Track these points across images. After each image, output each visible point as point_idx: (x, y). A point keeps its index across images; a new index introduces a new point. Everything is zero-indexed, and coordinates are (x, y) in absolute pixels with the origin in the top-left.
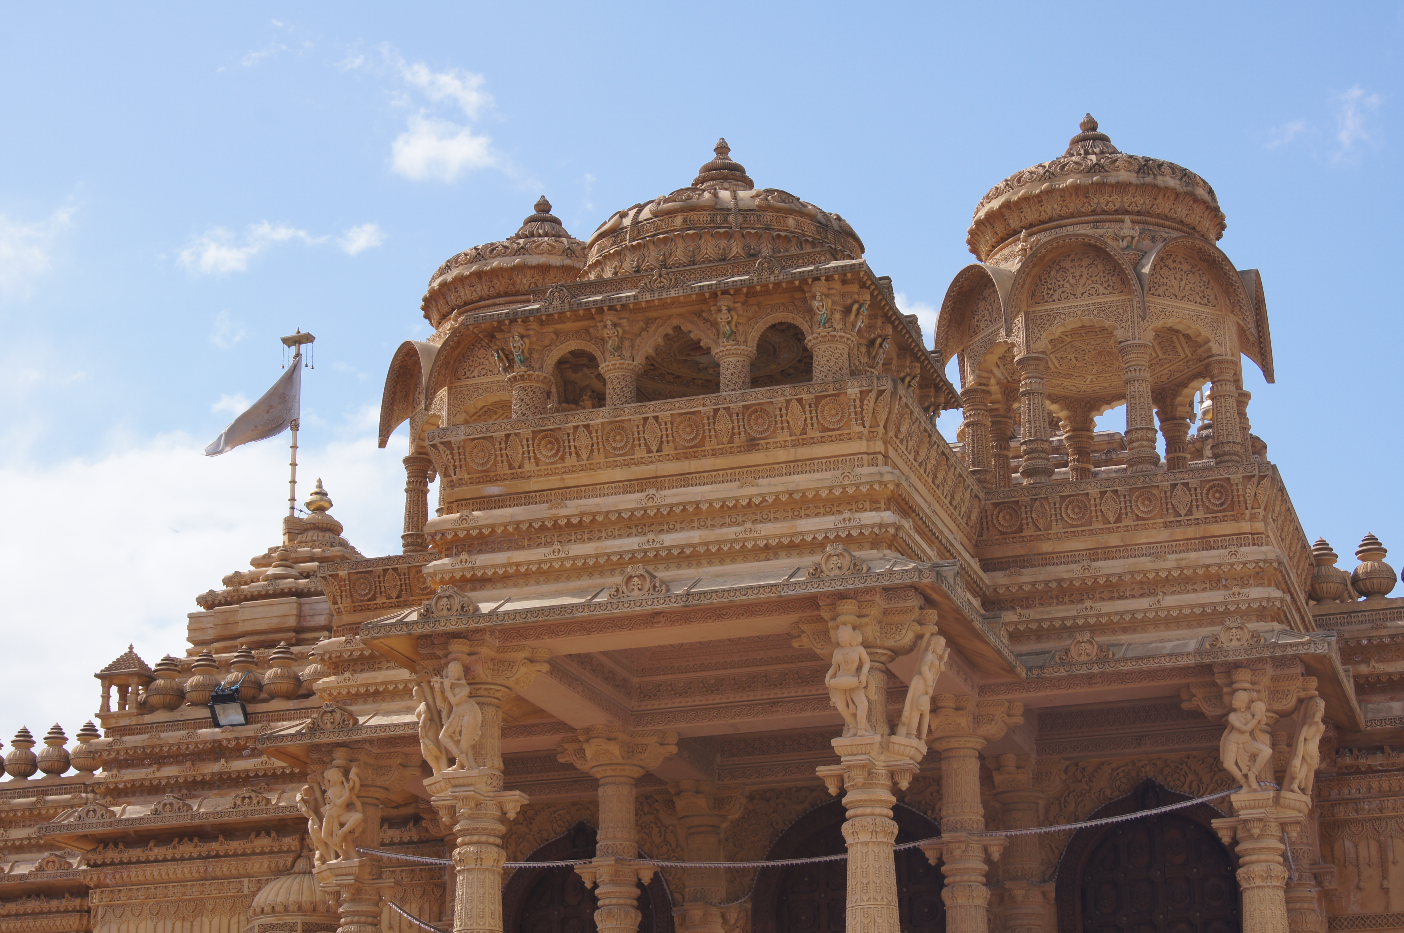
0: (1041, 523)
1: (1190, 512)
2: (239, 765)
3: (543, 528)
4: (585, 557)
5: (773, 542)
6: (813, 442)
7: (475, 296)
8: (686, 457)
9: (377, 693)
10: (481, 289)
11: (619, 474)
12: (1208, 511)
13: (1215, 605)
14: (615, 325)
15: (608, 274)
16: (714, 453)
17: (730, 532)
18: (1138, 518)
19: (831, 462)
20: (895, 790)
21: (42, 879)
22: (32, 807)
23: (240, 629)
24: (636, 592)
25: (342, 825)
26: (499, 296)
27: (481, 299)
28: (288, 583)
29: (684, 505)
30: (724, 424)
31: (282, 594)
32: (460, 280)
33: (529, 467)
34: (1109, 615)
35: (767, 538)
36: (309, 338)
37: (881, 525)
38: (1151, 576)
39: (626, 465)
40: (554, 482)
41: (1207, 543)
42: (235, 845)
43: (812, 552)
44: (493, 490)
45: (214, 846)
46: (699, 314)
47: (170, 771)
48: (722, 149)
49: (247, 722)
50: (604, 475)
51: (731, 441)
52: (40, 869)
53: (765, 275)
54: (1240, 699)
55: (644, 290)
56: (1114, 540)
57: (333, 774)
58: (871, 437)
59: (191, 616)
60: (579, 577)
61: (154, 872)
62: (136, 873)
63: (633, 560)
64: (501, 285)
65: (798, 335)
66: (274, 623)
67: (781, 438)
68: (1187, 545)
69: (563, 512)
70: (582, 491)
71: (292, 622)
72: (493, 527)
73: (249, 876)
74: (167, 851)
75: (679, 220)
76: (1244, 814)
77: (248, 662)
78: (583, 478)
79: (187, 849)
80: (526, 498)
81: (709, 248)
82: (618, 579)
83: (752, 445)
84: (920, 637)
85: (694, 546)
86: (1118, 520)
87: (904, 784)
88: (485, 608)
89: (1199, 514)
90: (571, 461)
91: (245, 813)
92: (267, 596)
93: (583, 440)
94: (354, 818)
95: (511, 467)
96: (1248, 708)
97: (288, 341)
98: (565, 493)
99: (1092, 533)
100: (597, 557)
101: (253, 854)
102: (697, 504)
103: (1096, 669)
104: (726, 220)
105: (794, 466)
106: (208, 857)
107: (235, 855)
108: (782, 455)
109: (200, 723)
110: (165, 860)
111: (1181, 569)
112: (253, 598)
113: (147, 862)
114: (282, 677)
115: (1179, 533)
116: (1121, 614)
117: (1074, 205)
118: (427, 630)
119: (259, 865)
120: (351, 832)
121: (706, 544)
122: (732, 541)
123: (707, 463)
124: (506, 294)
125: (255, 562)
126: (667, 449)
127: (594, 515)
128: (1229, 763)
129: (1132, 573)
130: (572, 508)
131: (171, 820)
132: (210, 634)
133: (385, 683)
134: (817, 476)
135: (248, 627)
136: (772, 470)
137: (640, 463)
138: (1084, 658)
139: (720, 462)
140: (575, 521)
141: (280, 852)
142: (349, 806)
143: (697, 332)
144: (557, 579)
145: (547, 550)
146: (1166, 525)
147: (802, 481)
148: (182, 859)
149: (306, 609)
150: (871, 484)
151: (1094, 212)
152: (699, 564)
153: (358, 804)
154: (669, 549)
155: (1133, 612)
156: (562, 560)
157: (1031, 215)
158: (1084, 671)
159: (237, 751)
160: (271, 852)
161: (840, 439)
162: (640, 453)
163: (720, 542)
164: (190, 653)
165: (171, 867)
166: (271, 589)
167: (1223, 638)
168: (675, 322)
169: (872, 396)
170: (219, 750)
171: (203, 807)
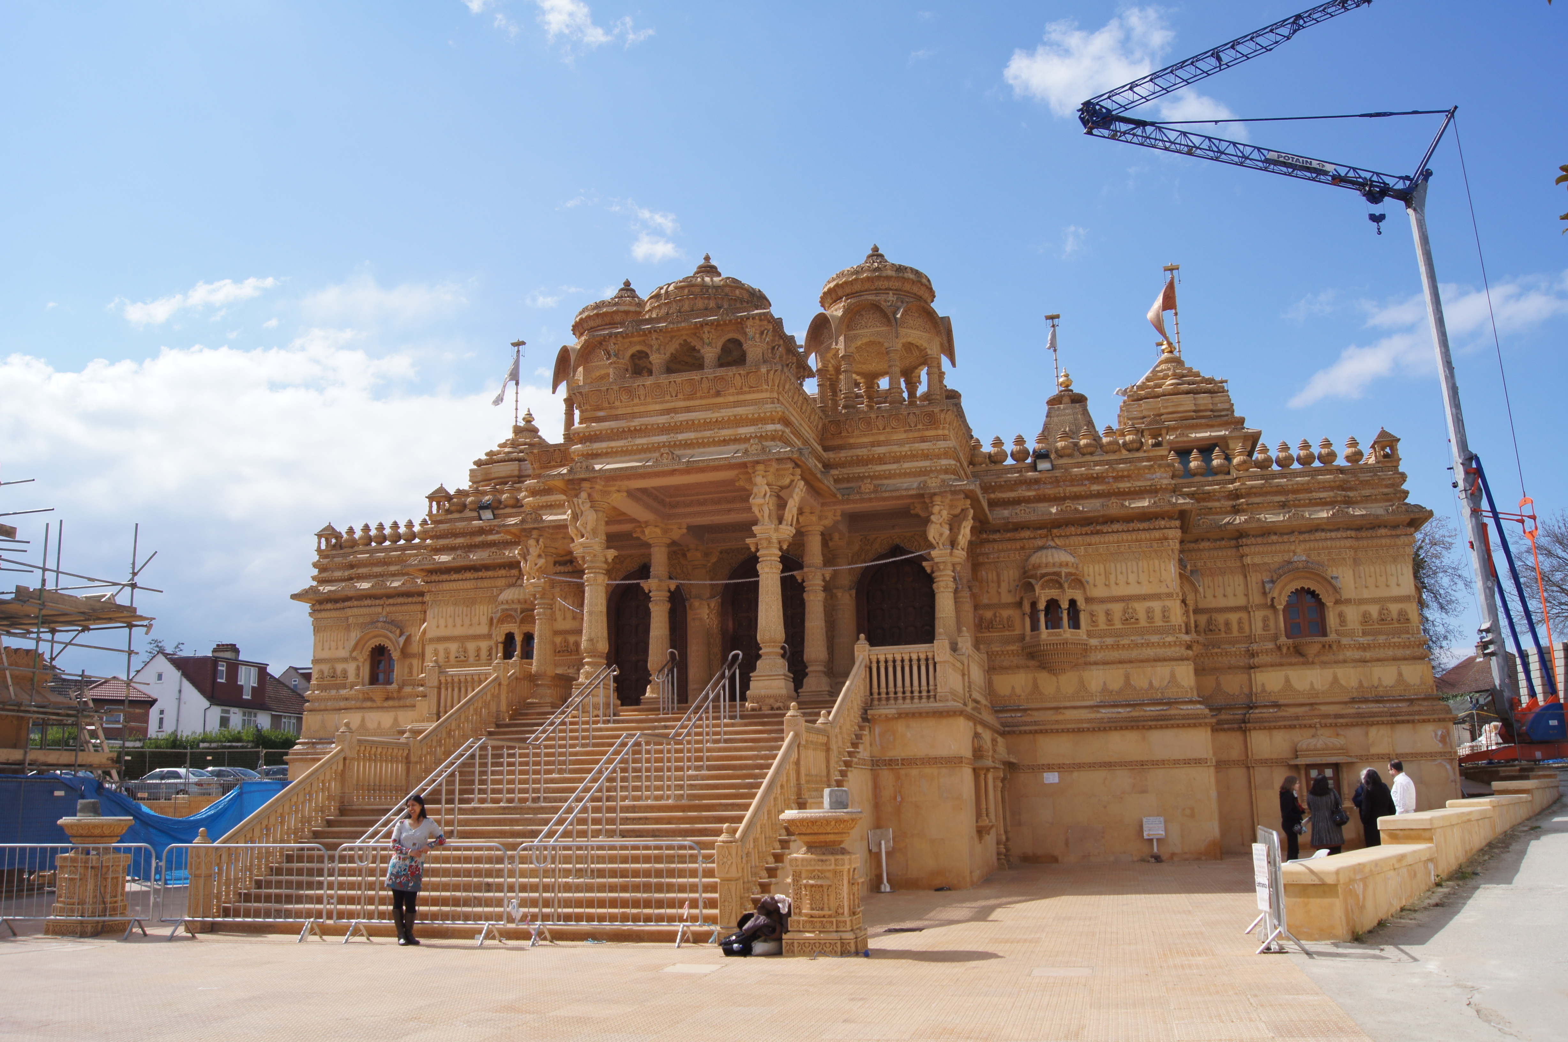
0: (850, 430)
1: (916, 426)
2: (491, 538)
3: (624, 431)
4: (643, 445)
5: (727, 438)
6: (745, 393)
7: (595, 325)
8: (688, 399)
9: (551, 505)
10: (599, 321)
11: (658, 407)
12: (924, 425)
13: (926, 467)
14: (657, 339)
15: (654, 316)
16: (701, 398)
17: (708, 434)
18: (893, 428)
19: (754, 402)
20: (781, 549)
21: (404, 589)
22: (399, 556)
23: (493, 476)
24: (665, 461)
25: (536, 565)
26: (606, 325)
27: (599, 326)
28: (514, 455)
29: (687, 421)
30: (705, 384)
31: (512, 460)
32: (589, 317)
33: (617, 403)
34: (879, 471)
35: (724, 436)
36: (523, 343)
37: (775, 431)
38: (898, 454)
39: (661, 403)
40: (629, 410)
41: (923, 440)
42: (490, 573)
43: (745, 443)
44: (601, 414)
45: (480, 574)
46: (695, 334)
47: (460, 541)
48: (707, 258)
49: (495, 518)
50: (651, 407)
51: (709, 392)
52: (403, 584)
53: (725, 316)
54: (936, 509)
55: (670, 323)
56: (882, 438)
57: (532, 542)
58: (772, 391)
59: (471, 470)
60: (640, 453)
61: (454, 585)
62: (446, 586)
63: (664, 446)
64: (607, 320)
65: (740, 344)
66: (508, 473)
67: (731, 391)
68: (914, 440)
69: (633, 424)
70: (641, 415)
71: (516, 473)
72: (601, 431)
73: (496, 587)
74: (459, 576)
75: (686, 291)
76: (936, 560)
77: (495, 491)
78: (642, 409)
79: (468, 575)
80: (616, 418)
81: (700, 304)
82: (657, 455)
83: (718, 394)
84: (792, 481)
85: (691, 440)
86: (884, 429)
87: (785, 547)
88: (597, 467)
89: (920, 426)
90: (636, 401)
91: (494, 559)
92: (505, 461)
93: (642, 392)
94: (541, 562)
95: (609, 403)
96: (939, 513)
97: (514, 345)
98: (634, 415)
99: (872, 434)
100: (648, 444)
101: (498, 577)
102: (693, 421)
103: (873, 496)
104: (707, 291)
105: (737, 404)
106: (477, 579)
107: (490, 578)
108: (732, 399)
109: (473, 519)
110: (458, 580)
111: (911, 451)
112: (498, 462)
113: (450, 581)
114: (510, 498)
115: (911, 435)
116: (885, 471)
117: (867, 286)
118: (571, 477)
119: (501, 582)
120: (540, 568)
121: (697, 439)
122: (709, 438)
123: (697, 402)
124: (610, 324)
125: (500, 446)
126: (680, 396)
127: (647, 425)
128: (931, 538)
129: (890, 453)
130: (636, 423)
131: (461, 562)
132: (479, 478)
133: (555, 501)
134: (747, 408)
135: (497, 475)
136: (727, 406)
137: (667, 402)
138: (867, 490)
139: (704, 402)
140: (638, 428)
141: (510, 576)
142: (539, 556)
143: (694, 342)
144: (630, 454)
145: (625, 441)
146: (905, 431)
147: (741, 411)
148: (466, 580)
149: (523, 467)
150: (771, 412)
151: (876, 289)
152: (694, 448)
153: (543, 555)
154: (680, 441)
155: (890, 470)
156: (632, 446)
157: (848, 290)
158: (867, 496)
159: (490, 531)
160: (506, 577)
162: (668, 398)
163: (703, 438)
164: (470, 487)
165: (461, 583)
166: (506, 458)
167: (929, 482)
168: (684, 338)
169: (772, 372)
170: (481, 531)
171: (474, 557)
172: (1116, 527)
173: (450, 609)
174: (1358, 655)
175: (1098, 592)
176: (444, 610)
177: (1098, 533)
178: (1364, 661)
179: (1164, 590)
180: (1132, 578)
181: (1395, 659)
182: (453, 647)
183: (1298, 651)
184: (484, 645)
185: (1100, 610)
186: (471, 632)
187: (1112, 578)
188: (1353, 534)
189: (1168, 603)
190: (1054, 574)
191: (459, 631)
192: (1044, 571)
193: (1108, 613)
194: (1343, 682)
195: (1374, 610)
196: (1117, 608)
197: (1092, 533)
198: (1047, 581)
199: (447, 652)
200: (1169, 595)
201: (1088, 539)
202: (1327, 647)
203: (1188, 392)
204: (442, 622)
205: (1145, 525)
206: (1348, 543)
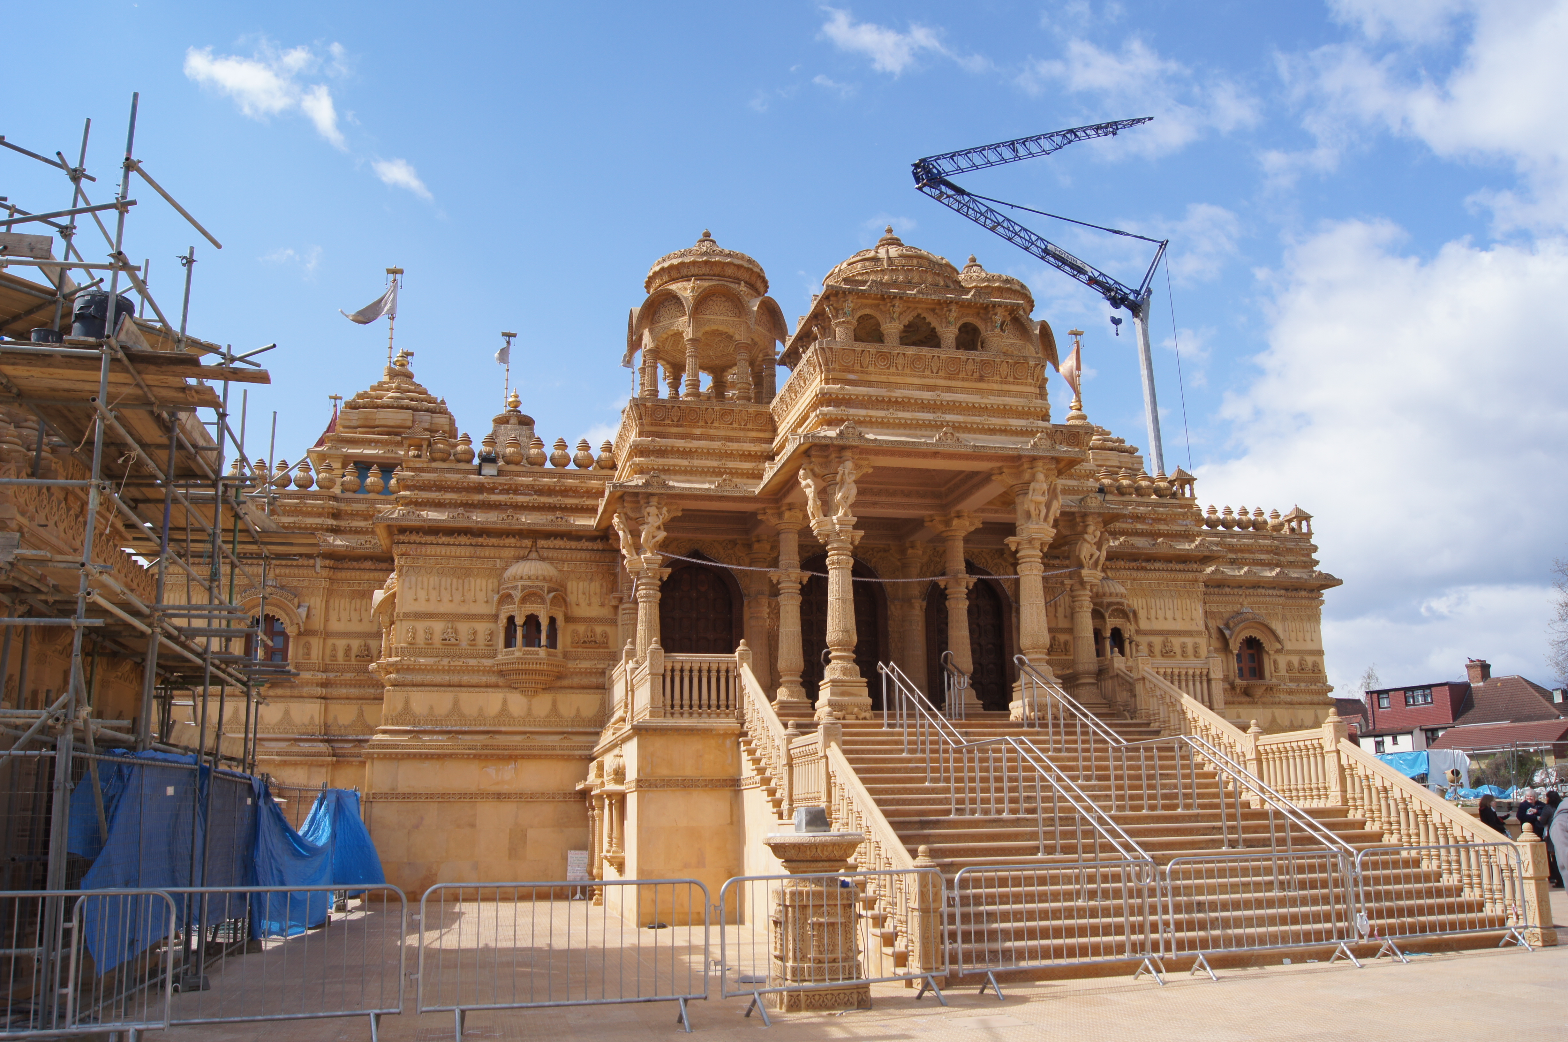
2: (494, 498)
3: (883, 401)
4: (905, 419)
6: (1010, 383)
11: (917, 381)
16: (963, 380)
17: (977, 419)
19: (1019, 395)
22: (296, 506)
24: (949, 441)
25: (654, 537)
28: (406, 402)
29: (954, 402)
30: (970, 366)
33: (872, 368)
35: (996, 425)
39: (920, 377)
40: (883, 378)
42: (494, 541)
44: (851, 377)
45: (480, 540)
46: (933, 310)
47: (454, 496)
50: (909, 380)
61: (443, 550)
62: (430, 550)
65: (978, 330)
67: (995, 378)
69: (894, 395)
70: (898, 386)
72: (857, 396)
73: (500, 558)
74: (452, 540)
78: (899, 379)
79: (463, 539)
80: (869, 384)
82: (935, 433)
83: (981, 379)
85: (960, 423)
90: (893, 370)
91: (510, 524)
93: (900, 361)
95: (862, 367)
96: (1093, 533)
97: (390, 271)
98: (892, 385)
101: (504, 546)
102: (960, 403)
105: (1001, 393)
106: (476, 545)
107: (493, 546)
108: (996, 387)
110: (449, 544)
112: (382, 407)
113: (438, 544)
119: (508, 553)
120: (658, 541)
123: (959, 384)
126: (941, 373)
127: (909, 398)
128: (1082, 557)
130: (898, 393)
131: (461, 523)
135: (383, 423)
136: (991, 392)
137: (928, 377)
139: (966, 384)
140: (899, 400)
141: (521, 547)
145: (887, 412)
148: (460, 545)
149: (417, 417)
156: (894, 418)
159: (492, 490)
160: (515, 547)
161: (1022, 384)
162: (928, 373)
163: (972, 423)
165: (453, 548)
168: (920, 311)
170: (480, 488)
171: (479, 518)
172: (1158, 565)
173: (434, 580)
174: (1288, 698)
175: (1144, 625)
176: (425, 579)
177: (1144, 569)
178: (1291, 703)
179: (1194, 628)
180: (1169, 614)
181: (1312, 703)
182: (438, 627)
183: (1247, 692)
184: (482, 628)
185: (1143, 640)
186: (463, 609)
187: (1153, 612)
188: (1283, 592)
189: (1197, 640)
190: (1118, 603)
191: (445, 607)
192: (1109, 600)
193: (1150, 645)
194: (1279, 721)
195: (1295, 660)
196: (1157, 641)
197: (1138, 569)
198: (1113, 610)
199: (429, 633)
200: (1199, 633)
201: (1134, 574)
202: (1270, 689)
203: (1112, 449)
204: (422, 595)
205: (1181, 566)
206: (1281, 600)
